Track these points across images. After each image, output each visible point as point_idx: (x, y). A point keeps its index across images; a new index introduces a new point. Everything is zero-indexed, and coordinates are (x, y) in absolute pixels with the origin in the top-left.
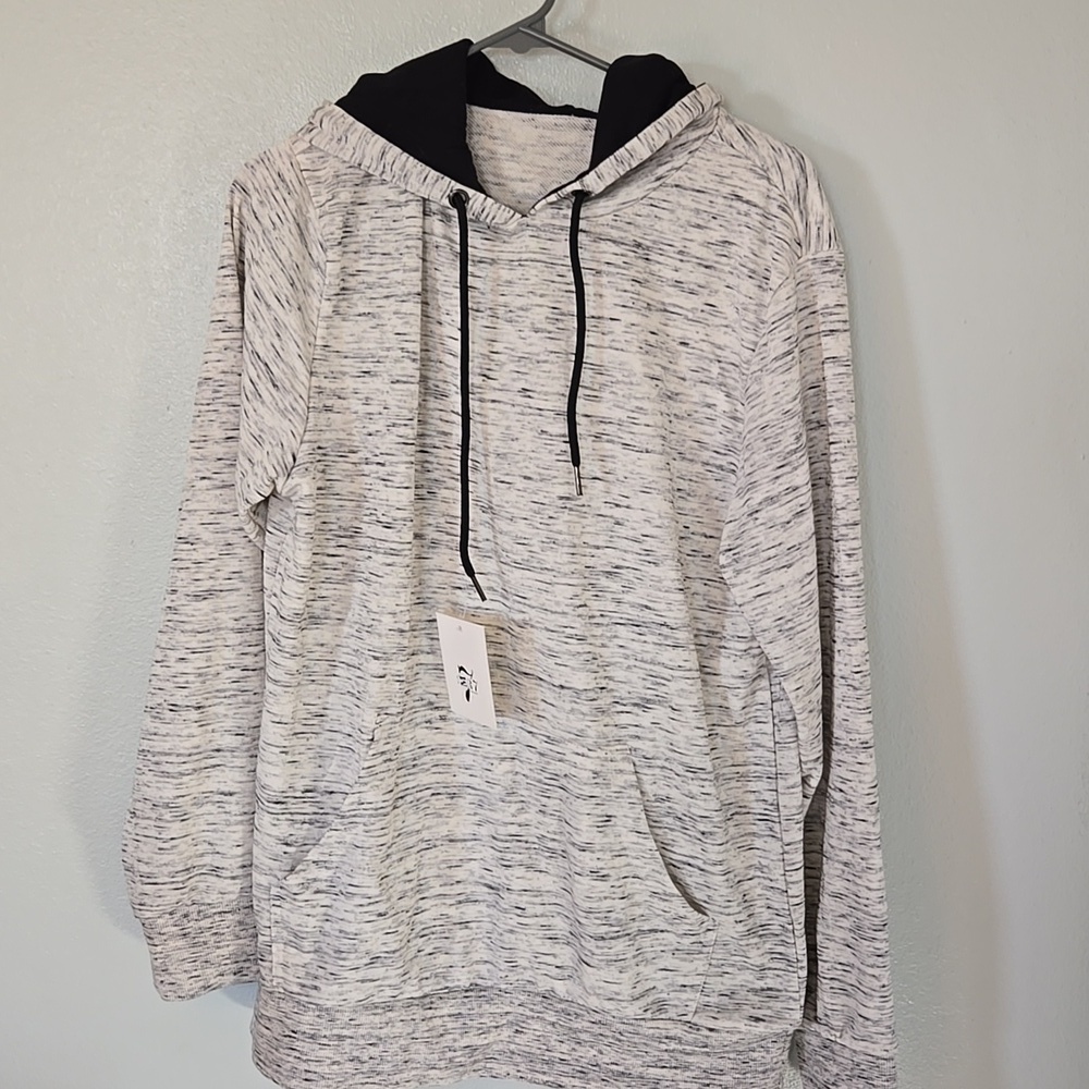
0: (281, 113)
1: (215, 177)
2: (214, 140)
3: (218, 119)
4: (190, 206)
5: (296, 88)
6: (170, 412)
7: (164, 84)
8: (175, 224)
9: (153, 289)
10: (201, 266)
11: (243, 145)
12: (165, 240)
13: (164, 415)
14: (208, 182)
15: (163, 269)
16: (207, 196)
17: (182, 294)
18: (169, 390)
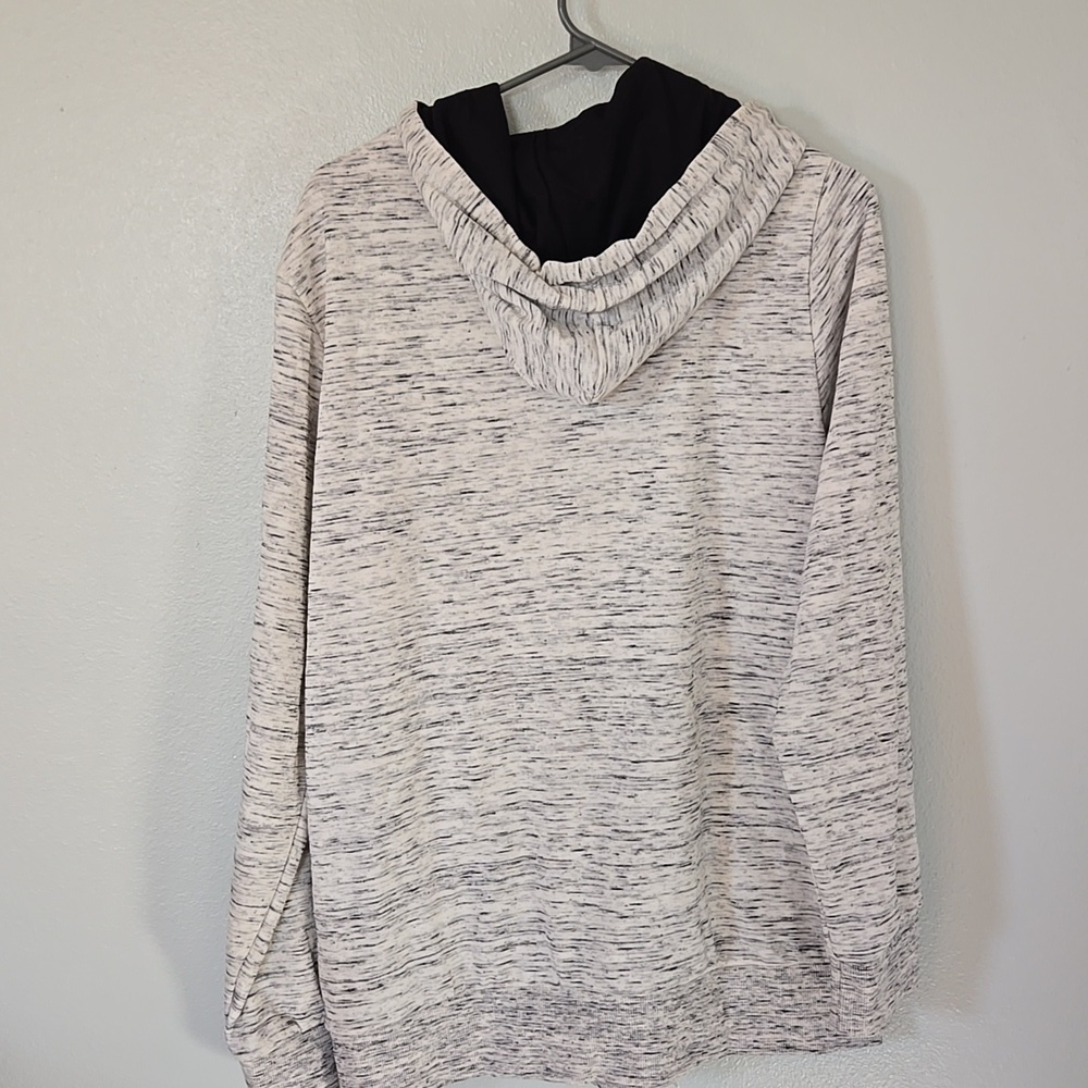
0: (353, 124)
1: (285, 186)
2: (286, 150)
3: (290, 129)
4: (261, 214)
5: (368, 100)
6: (238, 417)
7: (238, 95)
8: (246, 232)
9: (224, 296)
10: (270, 273)
11: (315, 156)
12: (236, 248)
13: (231, 420)
14: (280, 191)
15: (233, 276)
16: (278, 205)
17: (251, 302)
18: (238, 395)
